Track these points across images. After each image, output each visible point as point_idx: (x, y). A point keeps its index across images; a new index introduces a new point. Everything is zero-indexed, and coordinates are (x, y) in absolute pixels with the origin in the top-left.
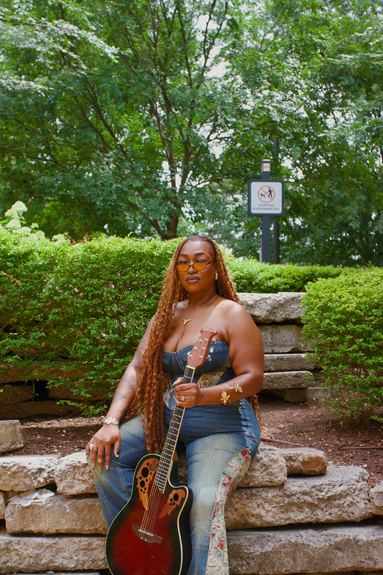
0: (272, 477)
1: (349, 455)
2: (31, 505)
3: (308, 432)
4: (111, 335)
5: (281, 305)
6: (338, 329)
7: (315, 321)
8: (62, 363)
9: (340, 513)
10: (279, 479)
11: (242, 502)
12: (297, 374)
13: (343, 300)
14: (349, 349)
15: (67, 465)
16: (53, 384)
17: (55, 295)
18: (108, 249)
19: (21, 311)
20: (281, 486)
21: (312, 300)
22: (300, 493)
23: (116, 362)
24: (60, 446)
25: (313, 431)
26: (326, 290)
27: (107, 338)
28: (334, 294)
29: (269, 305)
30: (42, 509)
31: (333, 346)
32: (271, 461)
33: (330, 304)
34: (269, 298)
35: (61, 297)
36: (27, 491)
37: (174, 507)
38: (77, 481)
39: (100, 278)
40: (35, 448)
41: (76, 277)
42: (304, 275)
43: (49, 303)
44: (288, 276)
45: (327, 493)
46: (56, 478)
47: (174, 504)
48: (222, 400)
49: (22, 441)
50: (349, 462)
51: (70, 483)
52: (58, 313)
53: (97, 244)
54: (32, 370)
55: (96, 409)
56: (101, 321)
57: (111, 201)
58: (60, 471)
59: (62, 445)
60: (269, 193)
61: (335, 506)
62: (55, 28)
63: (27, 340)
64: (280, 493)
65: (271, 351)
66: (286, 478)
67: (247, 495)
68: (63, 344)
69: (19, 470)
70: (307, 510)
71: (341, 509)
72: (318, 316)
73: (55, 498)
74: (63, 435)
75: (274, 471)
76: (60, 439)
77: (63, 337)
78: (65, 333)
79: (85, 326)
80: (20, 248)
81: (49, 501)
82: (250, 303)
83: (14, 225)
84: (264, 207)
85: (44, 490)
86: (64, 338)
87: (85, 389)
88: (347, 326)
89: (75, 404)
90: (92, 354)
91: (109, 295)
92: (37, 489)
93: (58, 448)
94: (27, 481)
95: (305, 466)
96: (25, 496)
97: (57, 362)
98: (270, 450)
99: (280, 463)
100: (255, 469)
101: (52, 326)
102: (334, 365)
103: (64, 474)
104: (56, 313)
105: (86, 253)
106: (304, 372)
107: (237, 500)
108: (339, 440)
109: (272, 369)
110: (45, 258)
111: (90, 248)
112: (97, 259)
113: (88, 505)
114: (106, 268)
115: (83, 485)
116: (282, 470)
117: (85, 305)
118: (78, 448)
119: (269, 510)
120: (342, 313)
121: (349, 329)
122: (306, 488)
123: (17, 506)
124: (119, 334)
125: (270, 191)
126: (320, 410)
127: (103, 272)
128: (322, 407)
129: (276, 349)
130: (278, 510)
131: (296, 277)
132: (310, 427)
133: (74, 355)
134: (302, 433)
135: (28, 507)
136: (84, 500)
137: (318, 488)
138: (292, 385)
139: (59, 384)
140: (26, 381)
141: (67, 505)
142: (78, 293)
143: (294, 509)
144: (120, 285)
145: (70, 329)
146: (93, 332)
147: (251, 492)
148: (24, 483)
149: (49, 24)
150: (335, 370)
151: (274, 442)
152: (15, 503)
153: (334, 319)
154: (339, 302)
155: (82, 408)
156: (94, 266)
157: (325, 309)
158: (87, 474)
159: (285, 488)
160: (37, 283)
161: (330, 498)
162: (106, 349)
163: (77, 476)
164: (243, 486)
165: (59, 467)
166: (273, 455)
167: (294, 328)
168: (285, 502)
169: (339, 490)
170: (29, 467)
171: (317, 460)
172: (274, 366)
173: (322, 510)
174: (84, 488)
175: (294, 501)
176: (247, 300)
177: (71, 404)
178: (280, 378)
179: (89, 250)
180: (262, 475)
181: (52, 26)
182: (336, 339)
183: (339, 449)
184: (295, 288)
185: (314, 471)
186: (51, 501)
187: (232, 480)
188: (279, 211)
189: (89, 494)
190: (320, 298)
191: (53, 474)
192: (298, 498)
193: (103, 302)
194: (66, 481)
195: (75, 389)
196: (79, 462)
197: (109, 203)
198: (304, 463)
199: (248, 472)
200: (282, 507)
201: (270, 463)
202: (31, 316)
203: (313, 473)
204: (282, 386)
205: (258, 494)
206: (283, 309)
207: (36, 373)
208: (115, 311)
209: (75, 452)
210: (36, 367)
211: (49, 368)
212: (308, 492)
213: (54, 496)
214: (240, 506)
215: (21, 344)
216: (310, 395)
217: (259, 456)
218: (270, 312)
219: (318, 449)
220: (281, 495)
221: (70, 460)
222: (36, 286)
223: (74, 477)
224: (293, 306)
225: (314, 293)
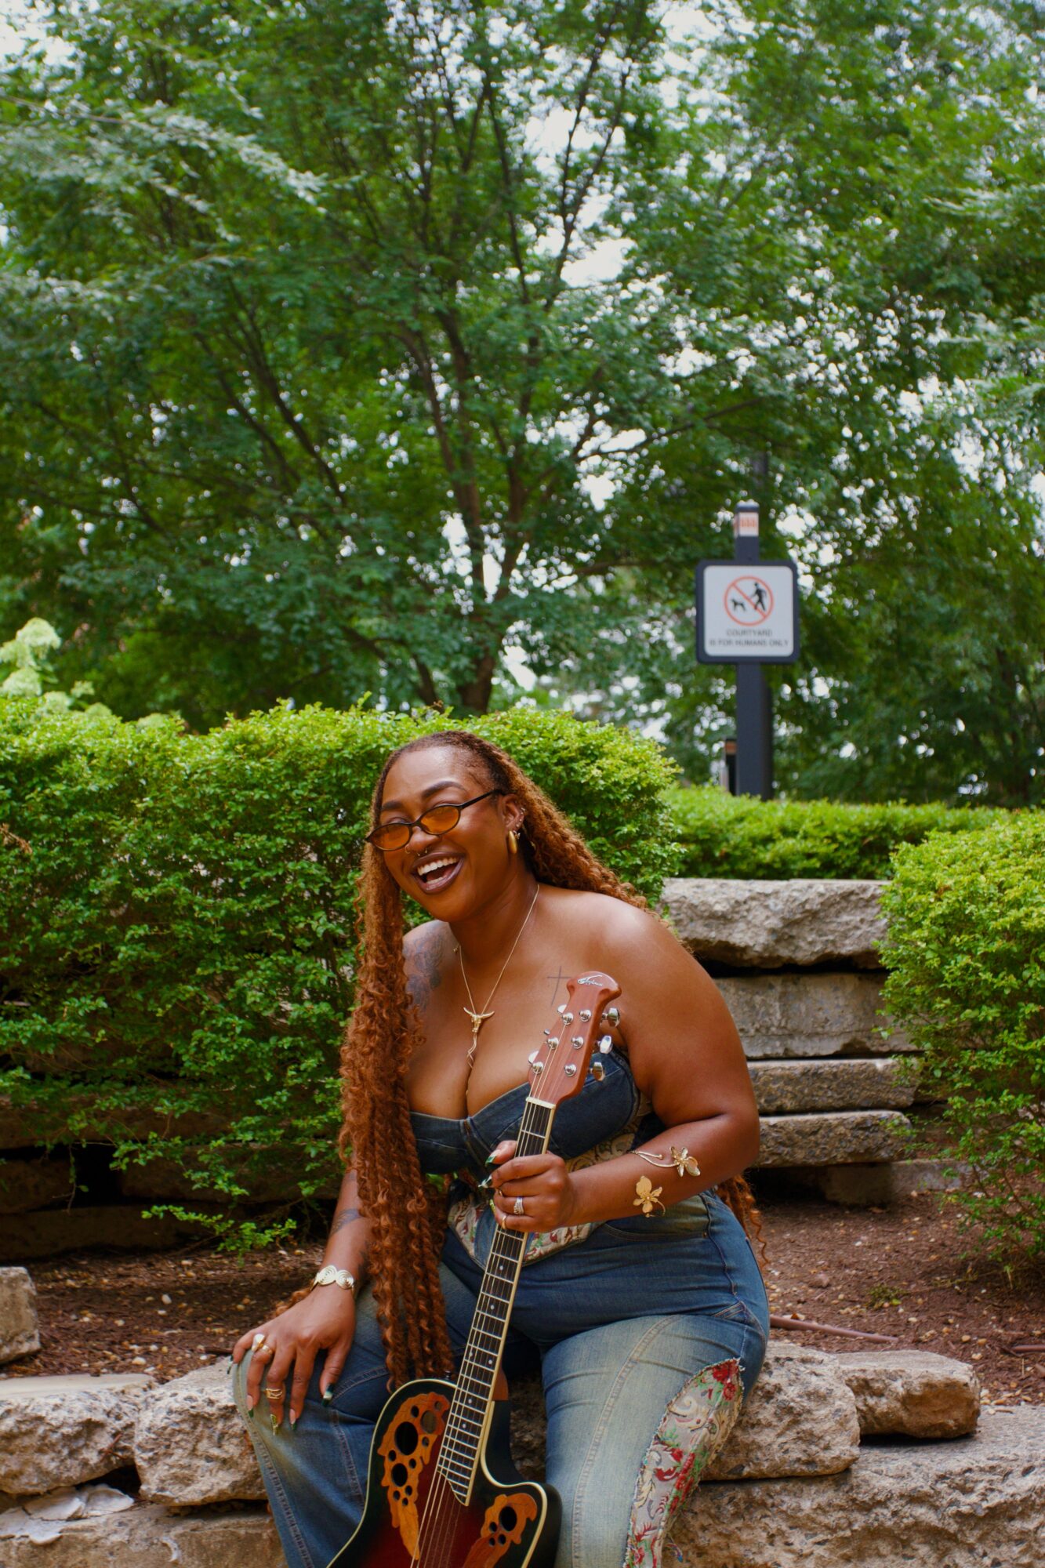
0: (814, 1448)
1: (1036, 1371)
2: (58, 1539)
3: (906, 1297)
4: (308, 1005)
5: (812, 916)
6: (998, 983)
7: (923, 960)
8: (161, 1092)
9: (1025, 1560)
10: (835, 1452)
11: (720, 1528)
12: (865, 1120)
13: (1011, 894)
14: (1032, 1046)
15: (170, 1412)
16: (131, 1154)
17: (138, 885)
18: (300, 744)
19: (34, 934)
20: (841, 1475)
21: (915, 897)
22: (902, 1496)
23: (321, 1087)
24: (153, 1347)
25: (921, 1295)
26: (957, 867)
27: (294, 1015)
28: (982, 878)
29: (775, 914)
30: (93, 1552)
31: (980, 1034)
32: (809, 1395)
33: (971, 908)
34: (776, 893)
35: (155, 890)
36: (49, 1492)
37: (502, 1549)
38: (202, 1463)
39: (273, 833)
40: (74, 1355)
41: (202, 828)
42: (863, 829)
43: (121, 911)
44: (815, 832)
45: (984, 1496)
46: (137, 1452)
47: (503, 1539)
48: (637, 1203)
49: (36, 1333)
50: (1037, 1391)
51: (182, 1467)
52: (146, 940)
53: (265, 729)
54: (66, 1114)
55: (263, 1231)
56: (276, 963)
57: (302, 622)
58: (149, 1429)
59: (160, 1344)
60: (756, 599)
61: (1010, 1539)
62: (144, 126)
63: (50, 1022)
64: (839, 1499)
65: (781, 1051)
66: (856, 1451)
67: (736, 1505)
68: (162, 1035)
69: (24, 1427)
70: (923, 1550)
71: (1030, 1547)
72: (934, 946)
73: (134, 1517)
74: (162, 1312)
75: (818, 1429)
76: (153, 1325)
77: (160, 1013)
78: (168, 1001)
79: (230, 979)
80: (30, 742)
81: (114, 1526)
82: (718, 908)
83: (22, 685)
84: (744, 638)
85: (102, 1488)
86: (166, 1015)
87: (227, 1169)
88: (1026, 974)
89: (200, 1217)
90: (248, 1064)
91: (302, 885)
92: (79, 1487)
93: (147, 1354)
94: (49, 1463)
95: (915, 1410)
96: (43, 1507)
97: (145, 1089)
98: (804, 1361)
99: (838, 1403)
100: (759, 1423)
101: (128, 979)
102: (986, 1095)
103: (163, 1441)
104: (142, 939)
105: (230, 757)
106: (884, 1114)
107: (705, 1520)
108: (1001, 1322)
109: (789, 1104)
110: (106, 772)
111: (244, 740)
112: (266, 774)
113: (239, 1538)
114: (292, 803)
115: (221, 1474)
116: (843, 1424)
117: (229, 912)
118: (208, 1352)
119: (806, 1551)
120: (1008, 934)
121: (1031, 983)
122: (919, 1482)
123: (15, 1542)
124: (333, 1002)
125: (759, 592)
126: (932, 1227)
127: (283, 817)
128: (938, 1219)
129: (797, 1046)
130: (832, 1552)
131: (840, 837)
132: (910, 1282)
133: (194, 1068)
134: (888, 1299)
135: (49, 1546)
136: (224, 1522)
137: (958, 1480)
138: (851, 1154)
139: (150, 1156)
140: (49, 1146)
141: (170, 1537)
142: (209, 879)
143: (884, 1547)
144: (335, 853)
145: (181, 987)
146: (253, 996)
147: (749, 1494)
148: (40, 1470)
149: (127, 115)
150: (990, 1107)
151: (803, 1329)
152: (9, 1532)
153: (985, 954)
154: (999, 901)
155: (219, 1229)
156: (257, 794)
157: (956, 922)
158: (235, 1441)
159: (854, 1482)
160: (82, 848)
161: (994, 1513)
162: (294, 1048)
163: (204, 1445)
164: (723, 1476)
165: (147, 1418)
166: (814, 1379)
167: (851, 982)
168: (856, 1527)
169: (1021, 1486)
170: (55, 1418)
171: (952, 1392)
172: (795, 1097)
173: (971, 1549)
174: (225, 1485)
175: (882, 1524)
176: (711, 900)
177: (185, 1217)
178: (815, 1133)
179: (239, 747)
180: (782, 1440)
181: (134, 122)
182: (990, 1013)
183: (1004, 1352)
184: (838, 867)
185: (942, 1426)
186: (121, 1524)
187: (684, 1460)
188: (786, 650)
189: (240, 1501)
190: (939, 892)
191: (130, 1437)
192: (895, 1514)
193: (281, 907)
194: (169, 1461)
195: (195, 1171)
196: (211, 1403)
197: (296, 627)
198: (908, 1400)
199: (738, 1433)
200: (844, 1542)
201: (806, 1404)
202: (65, 950)
203: (938, 1433)
204: (819, 1157)
205: (770, 1501)
206: (816, 925)
207: (78, 1123)
208: (320, 931)
209: (197, 1365)
210: (82, 1101)
211: (118, 1107)
212: (927, 1495)
213: (131, 1509)
214: (714, 1541)
215: (35, 1033)
216: (902, 1184)
217: (768, 1380)
218: (778, 937)
219: (941, 1353)
220: (843, 1502)
221: (183, 1394)
222: (80, 857)
223: (194, 1449)
224: (845, 918)
225: (919, 875)
